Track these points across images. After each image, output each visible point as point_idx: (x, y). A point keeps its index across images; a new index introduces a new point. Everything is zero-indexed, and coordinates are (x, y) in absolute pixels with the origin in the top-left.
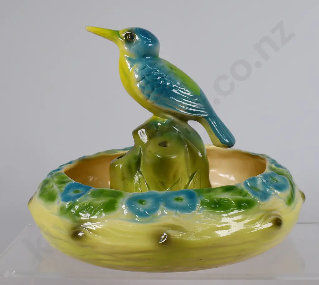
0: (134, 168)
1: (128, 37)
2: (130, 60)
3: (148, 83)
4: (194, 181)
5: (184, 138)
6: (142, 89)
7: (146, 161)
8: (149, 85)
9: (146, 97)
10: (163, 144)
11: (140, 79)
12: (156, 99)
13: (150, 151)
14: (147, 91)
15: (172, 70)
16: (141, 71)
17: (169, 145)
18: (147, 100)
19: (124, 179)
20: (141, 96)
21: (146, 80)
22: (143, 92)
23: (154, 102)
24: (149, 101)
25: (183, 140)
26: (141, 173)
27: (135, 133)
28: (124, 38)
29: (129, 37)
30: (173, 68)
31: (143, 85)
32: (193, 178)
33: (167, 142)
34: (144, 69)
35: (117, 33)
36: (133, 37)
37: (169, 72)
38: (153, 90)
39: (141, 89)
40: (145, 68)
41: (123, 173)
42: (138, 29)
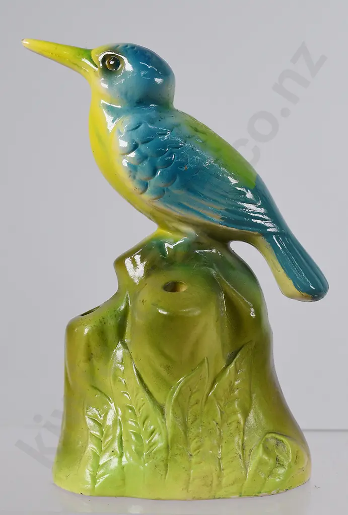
0: (111, 335)
1: (109, 62)
2: (110, 109)
3: (143, 158)
4: (235, 365)
5: (217, 275)
6: (131, 171)
7: (136, 322)
8: (146, 164)
9: (140, 188)
10: (172, 287)
11: (128, 150)
12: (161, 194)
13: (143, 301)
14: (141, 175)
15: (197, 133)
16: (130, 132)
17: (183, 289)
18: (141, 194)
19: (89, 357)
20: (131, 185)
21: (139, 152)
22: (134, 177)
23: (155, 199)
24: (146, 196)
25: (217, 280)
26: (125, 346)
27: (119, 263)
28: (101, 65)
29: (112, 63)
30: (199, 129)
31: (134, 163)
32: (235, 360)
33: (181, 283)
34: (139, 129)
35: (87, 53)
36: (118, 62)
37: (189, 137)
38: (154, 172)
39: (129, 169)
40: (140, 127)
41: (88, 346)
42: (129, 47)
